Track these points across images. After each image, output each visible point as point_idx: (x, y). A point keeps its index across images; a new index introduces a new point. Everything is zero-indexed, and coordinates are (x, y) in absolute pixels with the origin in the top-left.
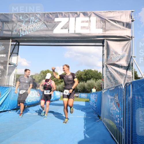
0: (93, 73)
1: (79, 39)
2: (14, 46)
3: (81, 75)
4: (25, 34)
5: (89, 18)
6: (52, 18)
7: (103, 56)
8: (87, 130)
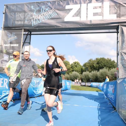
0: (106, 62)
1: (91, 27)
2: (26, 35)
3: (93, 64)
4: (37, 23)
5: (101, 3)
6: (62, 6)
7: (117, 43)
8: (101, 121)
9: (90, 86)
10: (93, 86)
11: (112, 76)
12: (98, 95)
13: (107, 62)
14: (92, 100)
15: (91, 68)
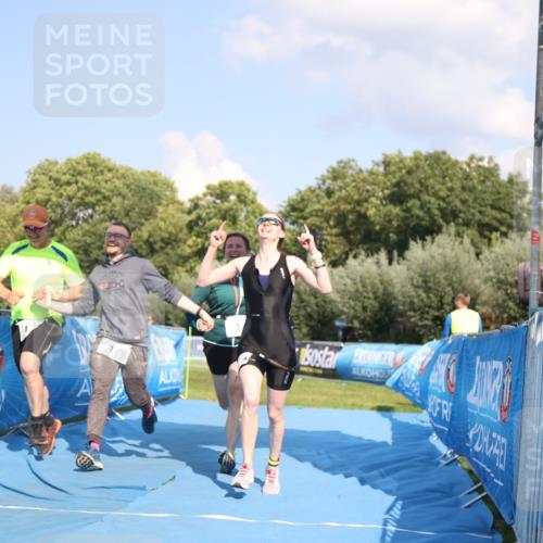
3: (359, 203)
9: (332, 374)
10: (360, 368)
11: (500, 294)
12: (390, 441)
13: (464, 189)
14: (340, 477)
15: (345, 234)
